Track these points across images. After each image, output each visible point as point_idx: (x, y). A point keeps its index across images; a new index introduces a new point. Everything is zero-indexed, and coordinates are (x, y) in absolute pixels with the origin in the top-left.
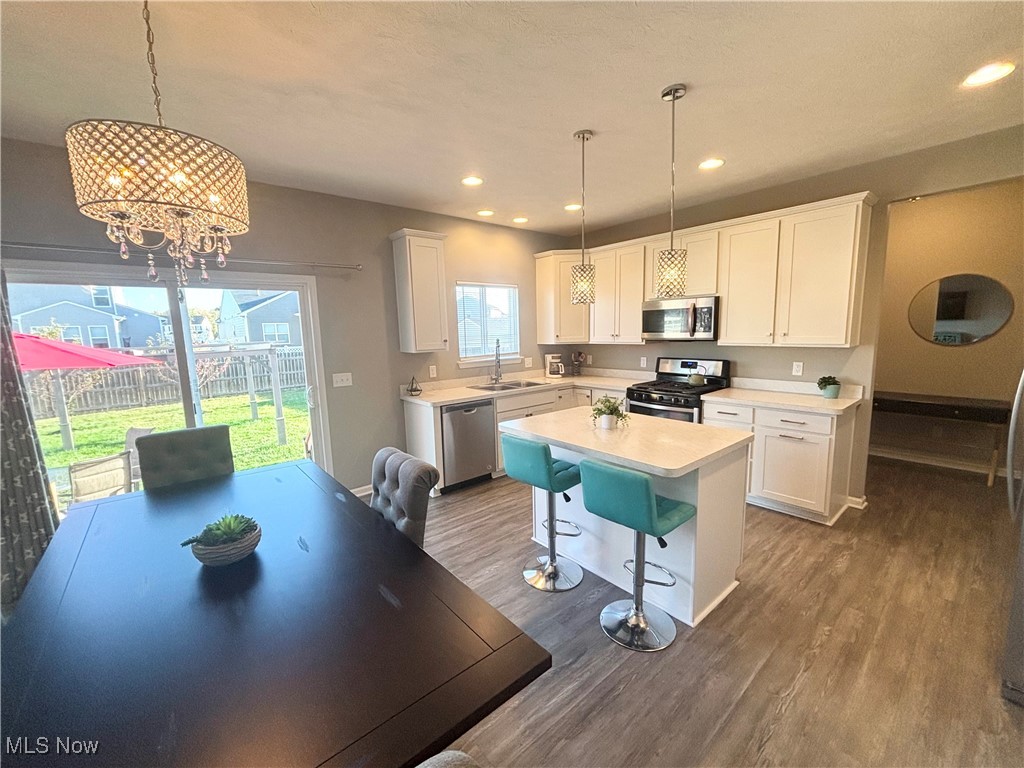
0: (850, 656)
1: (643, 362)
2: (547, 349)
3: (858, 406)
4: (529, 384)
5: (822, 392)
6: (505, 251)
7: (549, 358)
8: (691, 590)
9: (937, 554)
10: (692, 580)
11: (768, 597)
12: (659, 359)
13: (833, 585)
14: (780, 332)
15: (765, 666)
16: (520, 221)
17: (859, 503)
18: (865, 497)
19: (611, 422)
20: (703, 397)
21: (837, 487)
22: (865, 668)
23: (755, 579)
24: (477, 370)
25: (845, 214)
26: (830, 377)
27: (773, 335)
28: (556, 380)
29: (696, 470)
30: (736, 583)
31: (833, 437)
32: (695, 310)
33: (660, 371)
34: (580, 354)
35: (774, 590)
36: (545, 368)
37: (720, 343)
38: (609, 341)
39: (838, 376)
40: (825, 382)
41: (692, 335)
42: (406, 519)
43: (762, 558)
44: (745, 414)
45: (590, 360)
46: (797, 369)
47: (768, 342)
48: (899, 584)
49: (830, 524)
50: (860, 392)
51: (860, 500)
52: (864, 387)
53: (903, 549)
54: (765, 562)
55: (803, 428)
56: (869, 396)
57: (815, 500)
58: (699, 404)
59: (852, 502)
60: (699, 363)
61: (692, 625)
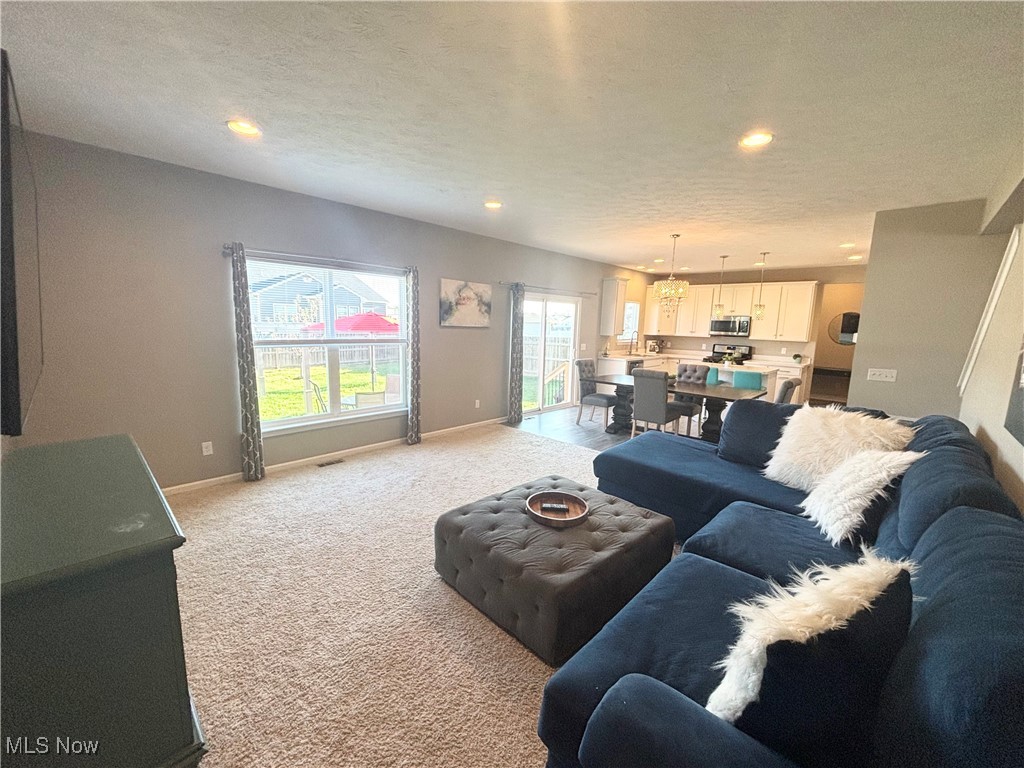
1: (704, 347)
2: (650, 337)
3: (808, 367)
5: (794, 360)
7: (650, 343)
12: (714, 345)
14: (778, 334)
16: (650, 270)
26: (798, 355)
27: (775, 335)
28: (653, 355)
32: (740, 322)
33: (715, 351)
34: (664, 341)
37: (750, 338)
38: (689, 334)
39: (801, 354)
40: (796, 356)
41: (737, 334)
46: (784, 351)
47: (773, 338)
50: (809, 361)
52: (811, 359)
56: (812, 365)
60: (737, 347)
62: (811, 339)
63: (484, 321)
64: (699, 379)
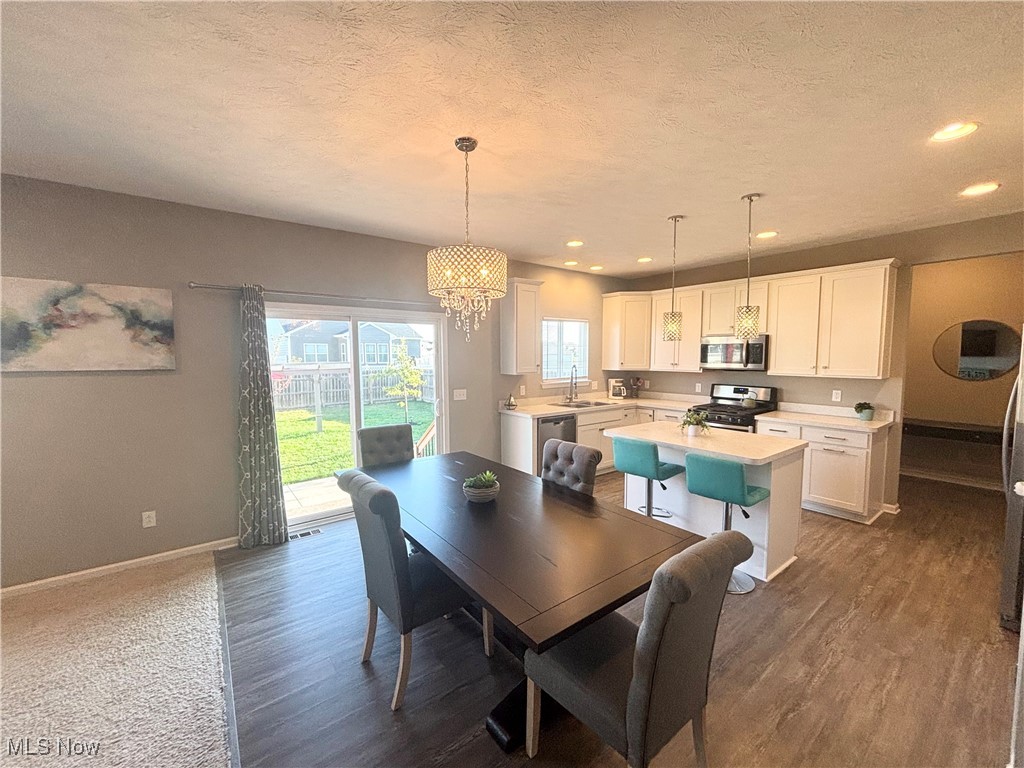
0: (887, 603)
1: (698, 387)
2: (611, 374)
3: (890, 427)
4: (597, 404)
5: (858, 415)
6: (581, 292)
7: (612, 382)
8: (765, 553)
9: (959, 545)
10: (766, 546)
11: (822, 567)
12: (713, 385)
13: (873, 562)
14: (821, 365)
15: (825, 605)
16: (596, 269)
17: (892, 509)
18: (898, 505)
19: (696, 431)
20: (756, 417)
21: (873, 496)
22: (899, 610)
23: (810, 557)
24: (556, 390)
25: (875, 276)
26: (865, 403)
27: (816, 367)
28: (620, 401)
29: (770, 463)
30: (795, 558)
31: (870, 451)
32: (748, 344)
33: (715, 395)
34: (638, 379)
35: (825, 563)
36: (608, 390)
37: (769, 373)
38: (670, 369)
39: (872, 403)
40: (861, 407)
41: (745, 366)
42: (581, 484)
43: (814, 543)
44: (794, 432)
45: (647, 384)
46: (836, 396)
47: (812, 374)
48: (927, 563)
49: (869, 523)
50: (892, 416)
51: (894, 507)
52: (895, 413)
53: (932, 542)
54: (817, 545)
55: (843, 443)
56: (899, 419)
57: (856, 503)
58: (753, 423)
59: (888, 508)
60: (750, 389)
61: (766, 580)
62: (894, 374)
63: (157, 357)
64: (577, 479)
